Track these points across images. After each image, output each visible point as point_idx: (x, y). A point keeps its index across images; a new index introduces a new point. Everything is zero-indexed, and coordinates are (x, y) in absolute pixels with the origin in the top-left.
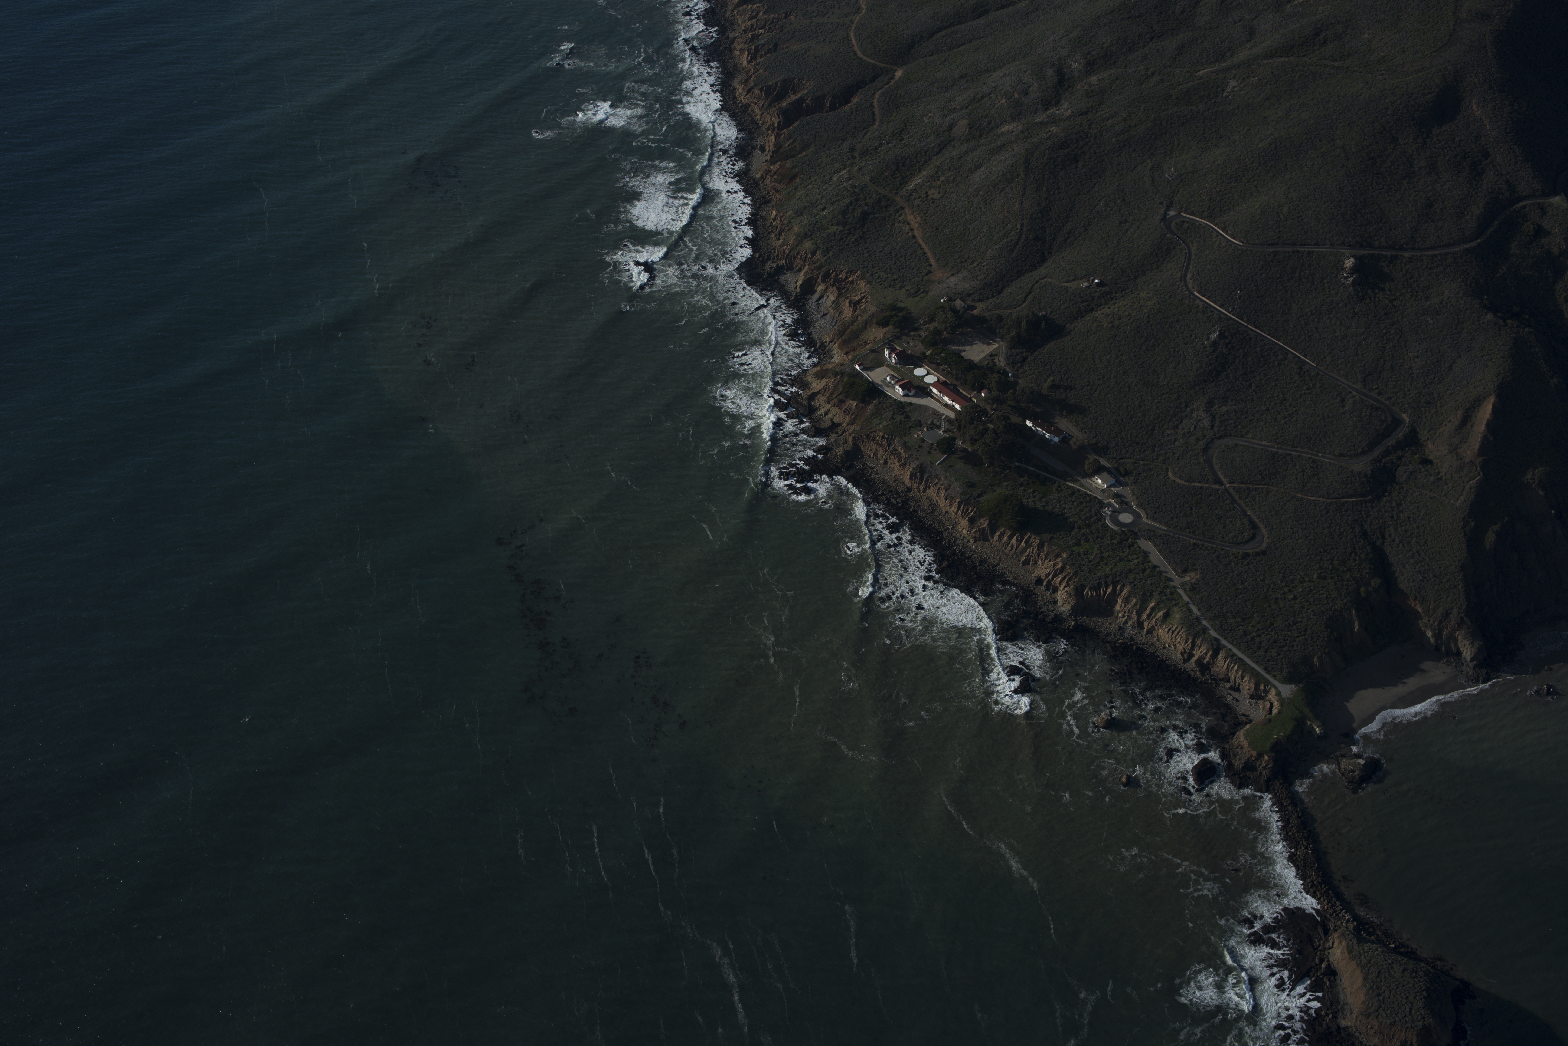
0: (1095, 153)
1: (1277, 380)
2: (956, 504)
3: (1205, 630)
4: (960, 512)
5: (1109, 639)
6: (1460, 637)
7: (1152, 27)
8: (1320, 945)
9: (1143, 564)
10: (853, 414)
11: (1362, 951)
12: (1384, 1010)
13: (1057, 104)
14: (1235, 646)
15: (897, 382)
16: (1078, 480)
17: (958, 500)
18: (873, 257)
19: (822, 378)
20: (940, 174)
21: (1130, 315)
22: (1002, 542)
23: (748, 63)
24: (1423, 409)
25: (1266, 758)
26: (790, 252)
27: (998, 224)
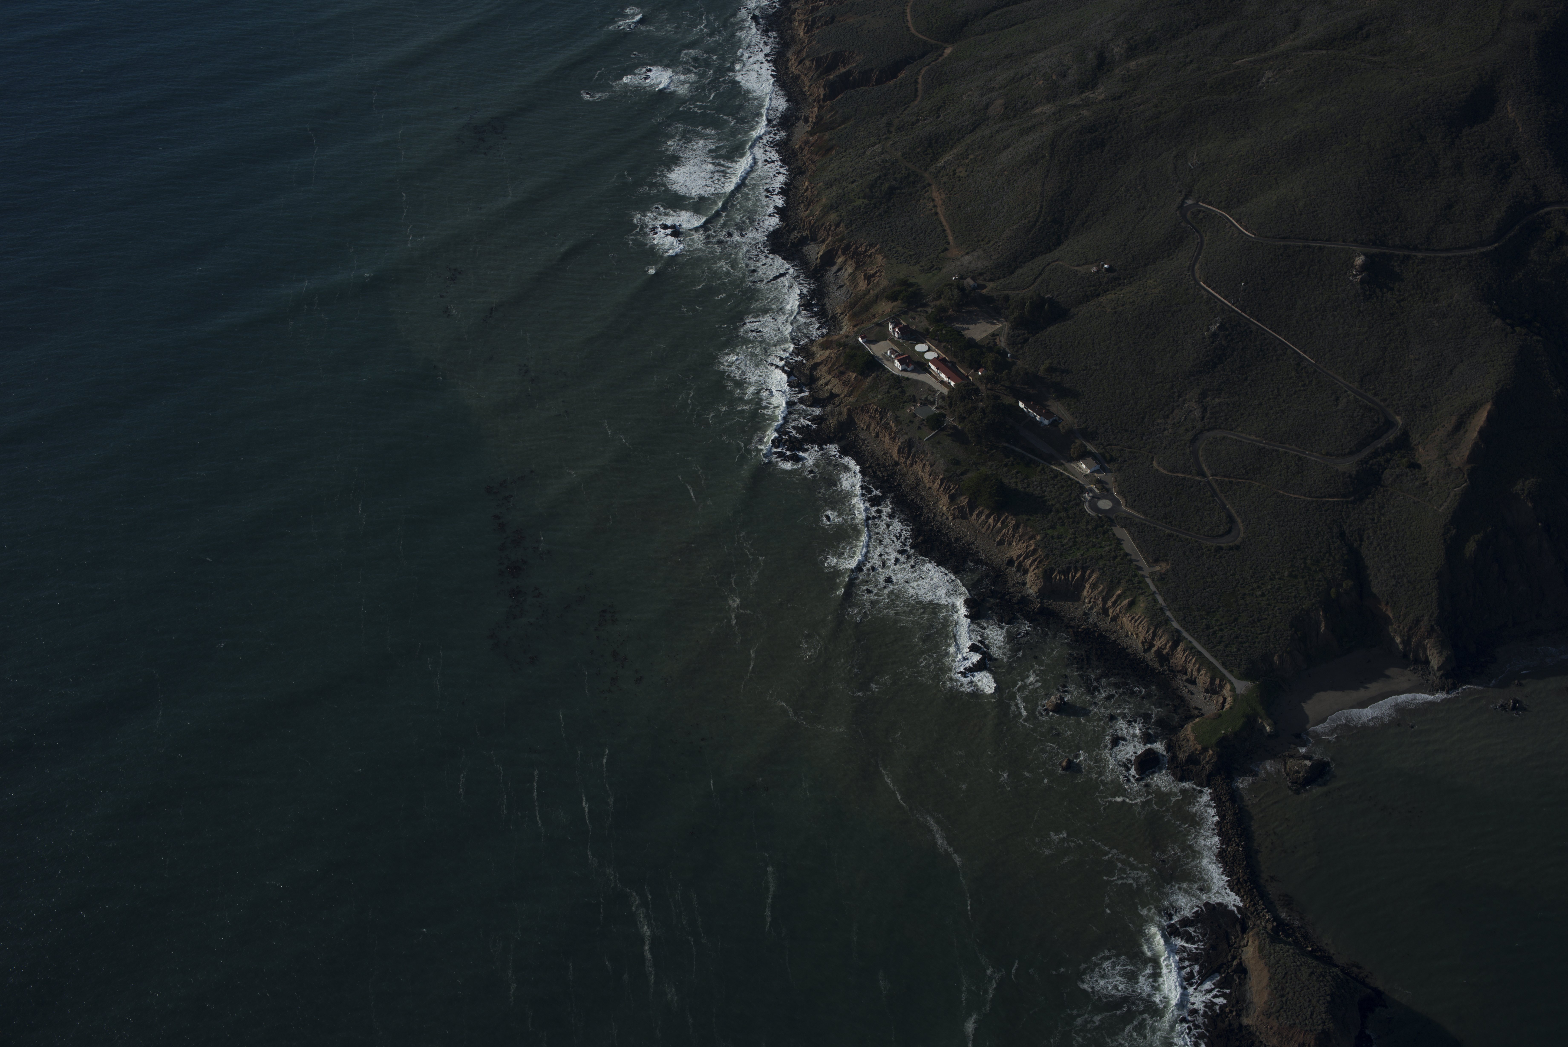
0: (1123, 138)
1: (1274, 375)
2: (939, 481)
3: (1167, 621)
4: (942, 489)
5: (1072, 624)
6: (1429, 645)
7: (1198, 15)
8: (1235, 942)
9: (1115, 551)
10: (851, 386)
11: (1272, 951)
12: (1285, 1011)
13: (1094, 87)
14: (1196, 639)
15: (896, 356)
16: (1063, 464)
17: (941, 477)
18: (894, 232)
19: (827, 349)
20: (970, 152)
21: (1134, 302)
22: (980, 521)
23: (804, 34)
24: (1417, 412)
25: (1211, 752)
26: (815, 223)
27: (1018, 205)
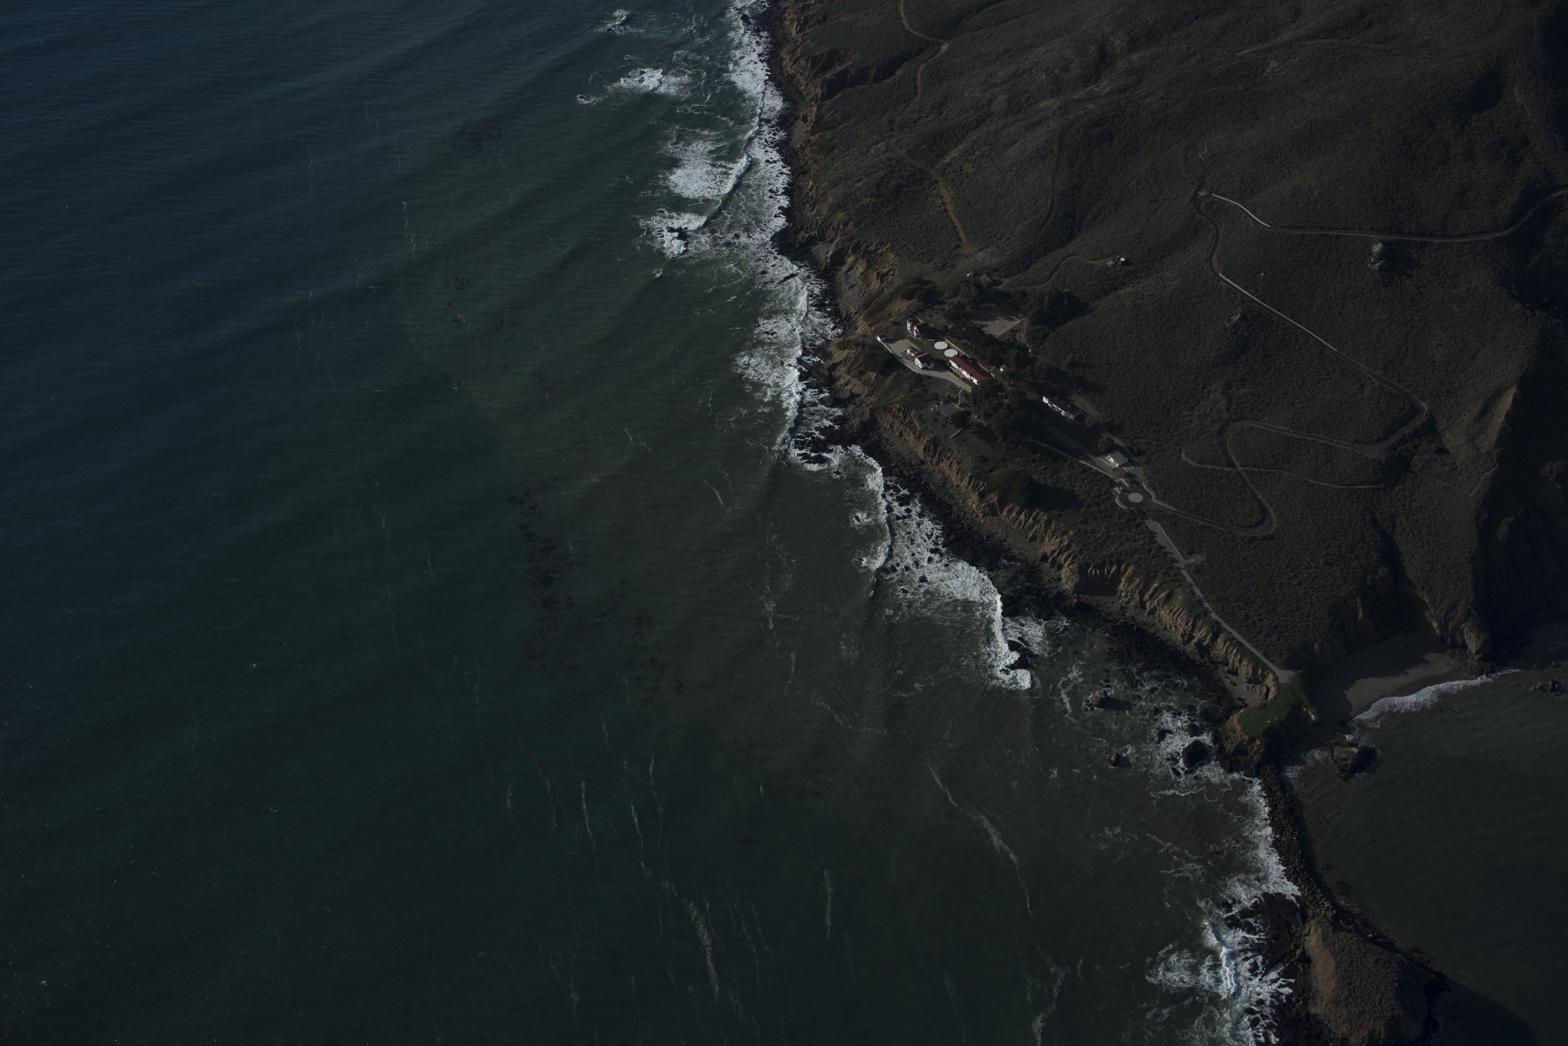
0: (1130, 131)
1: (1297, 364)
2: (967, 479)
3: (1206, 612)
4: (970, 486)
5: (1110, 618)
6: (1466, 629)
7: (1197, 6)
8: (1297, 931)
9: (1149, 544)
10: (872, 386)
11: (1336, 940)
12: (1353, 999)
13: (1097, 80)
14: (1235, 629)
15: (917, 355)
16: (1090, 458)
17: (969, 474)
18: (904, 230)
19: (844, 349)
20: (976, 148)
21: (1153, 294)
22: (1011, 518)
23: (797, 33)
25: (1258, 742)
26: (823, 223)
27: (1029, 200)
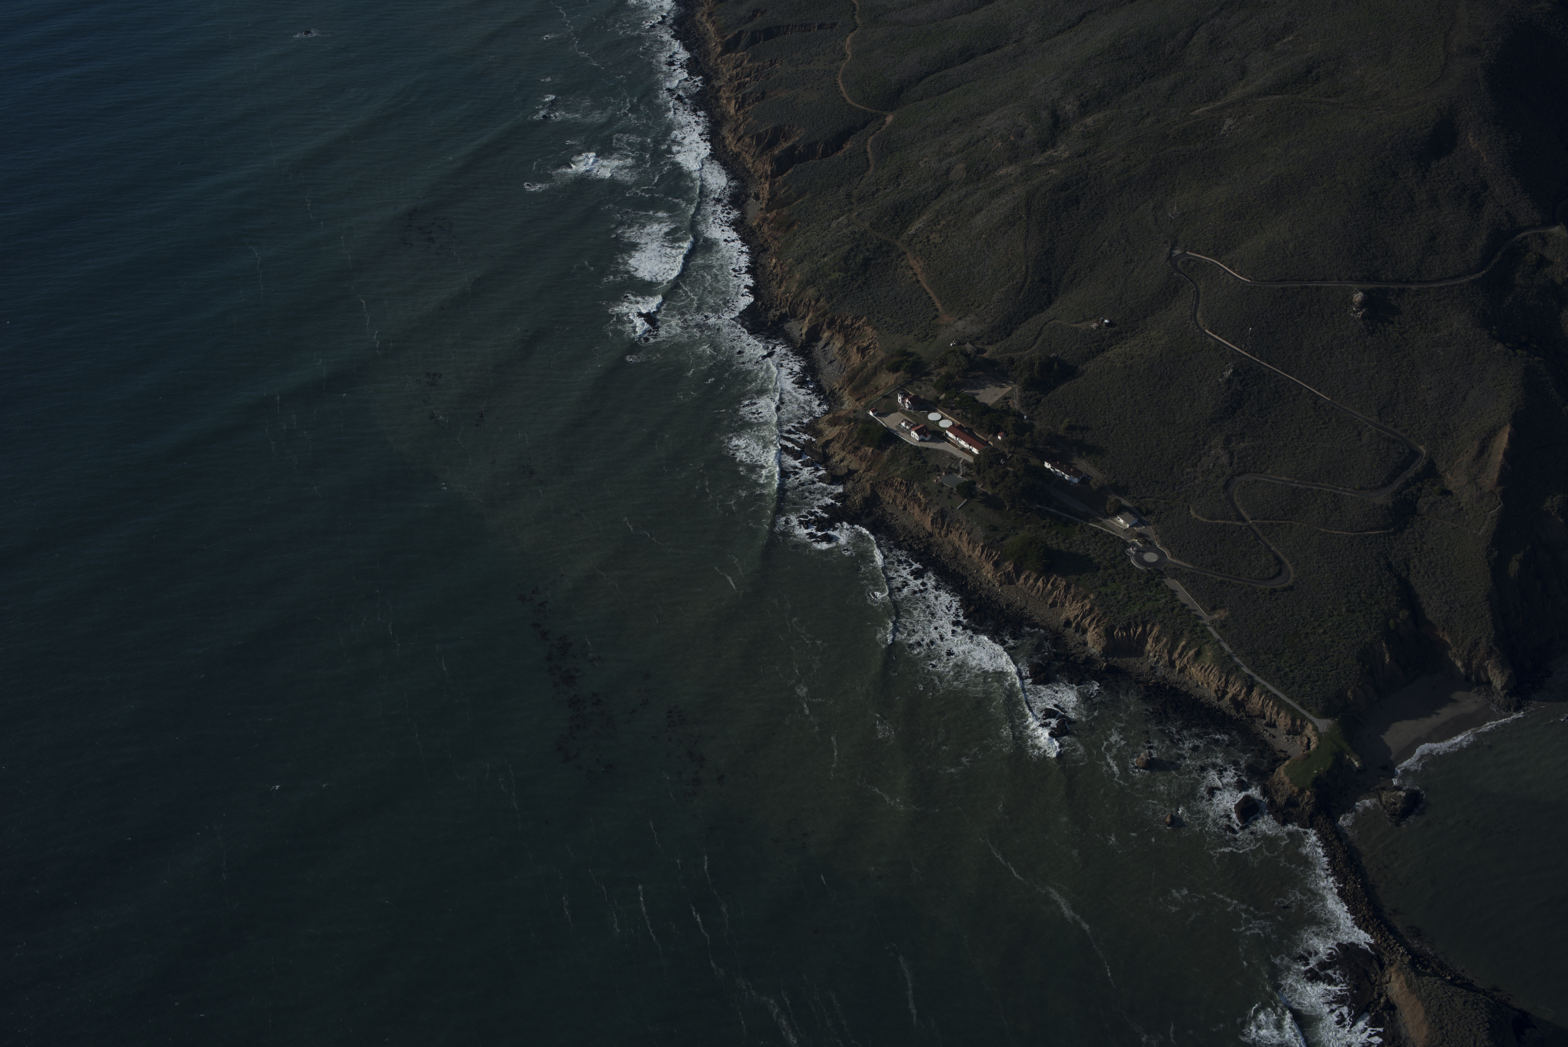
0: (1096, 194)
1: (1293, 415)
2: (980, 548)
3: (1238, 667)
4: (984, 556)
5: (1141, 679)
6: (1489, 666)
7: (1142, 68)
8: (1376, 979)
9: (1171, 603)
10: (869, 461)
11: (1421, 985)
12: (1448, 1043)
13: (1054, 146)
14: (1269, 682)
15: (912, 427)
16: (1100, 521)
17: (981, 544)
18: (878, 303)
19: (835, 425)
20: (940, 218)
21: (1142, 354)
22: (1028, 585)
23: (736, 111)
24: (1439, 440)
25: (1308, 793)
26: (793, 299)
27: (1003, 267)
